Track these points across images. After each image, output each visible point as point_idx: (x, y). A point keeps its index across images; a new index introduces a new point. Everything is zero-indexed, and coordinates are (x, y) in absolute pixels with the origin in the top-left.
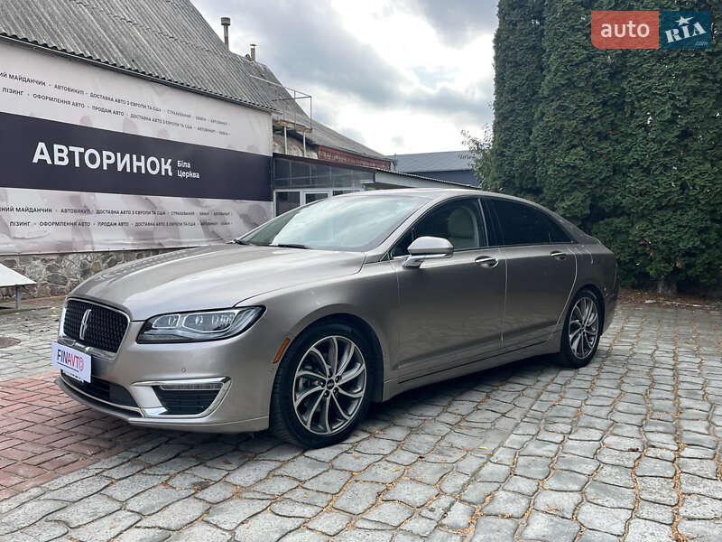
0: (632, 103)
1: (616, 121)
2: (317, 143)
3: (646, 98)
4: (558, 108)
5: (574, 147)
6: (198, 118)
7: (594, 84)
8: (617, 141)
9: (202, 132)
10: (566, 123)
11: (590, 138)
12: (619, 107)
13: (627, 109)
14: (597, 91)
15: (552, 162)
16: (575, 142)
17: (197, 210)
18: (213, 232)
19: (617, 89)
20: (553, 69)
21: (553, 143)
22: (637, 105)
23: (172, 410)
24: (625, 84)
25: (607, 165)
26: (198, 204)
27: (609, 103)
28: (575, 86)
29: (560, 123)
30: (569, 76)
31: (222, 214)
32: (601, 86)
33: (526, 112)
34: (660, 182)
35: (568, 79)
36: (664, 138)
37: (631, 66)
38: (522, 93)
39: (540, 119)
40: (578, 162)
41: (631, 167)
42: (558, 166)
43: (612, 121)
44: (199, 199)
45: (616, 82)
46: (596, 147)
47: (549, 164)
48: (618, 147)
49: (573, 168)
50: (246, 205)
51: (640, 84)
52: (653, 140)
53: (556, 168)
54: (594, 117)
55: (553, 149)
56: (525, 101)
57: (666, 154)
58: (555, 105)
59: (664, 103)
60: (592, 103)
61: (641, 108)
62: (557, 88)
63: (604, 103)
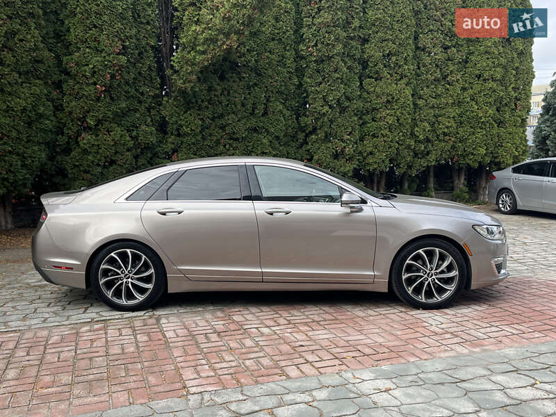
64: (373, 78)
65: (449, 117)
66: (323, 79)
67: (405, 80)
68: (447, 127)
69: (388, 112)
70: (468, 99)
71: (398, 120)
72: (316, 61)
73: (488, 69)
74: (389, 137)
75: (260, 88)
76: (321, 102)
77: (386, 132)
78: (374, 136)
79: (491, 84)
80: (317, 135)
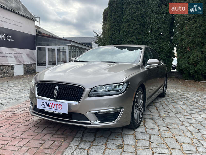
0: (147, 25)
1: (143, 30)
2: (42, 32)
3: (151, 24)
4: (128, 25)
5: (132, 36)
6: (13, 21)
7: (138, 19)
8: (143, 35)
9: (14, 25)
10: (130, 29)
11: (137, 34)
12: (144, 26)
13: (146, 27)
14: (138, 21)
15: (127, 40)
16: (133, 35)
17: (13, 52)
18: (18, 60)
19: (143, 21)
20: (127, 14)
21: (127, 35)
22: (149, 25)
23: (102, 121)
24: (145, 20)
25: (141, 42)
26: (13, 50)
27: (141, 24)
28: (132, 19)
29: (129, 29)
30: (131, 16)
31: (21, 54)
32: (139, 20)
33: (118, 26)
34: (154, 47)
35: (131, 17)
36: (155, 35)
37: (147, 15)
38: (117, 20)
39: (123, 28)
40: (134, 40)
41: (147, 42)
42: (129, 41)
43: (142, 29)
44: (14, 48)
45: (143, 19)
46: (138, 36)
47: (125, 41)
48: (143, 37)
49: (132, 42)
50: (28, 51)
51: (149, 20)
52: (153, 35)
53: (127, 42)
54: (138, 28)
55: (126, 37)
56: (118, 22)
57: (156, 39)
58: (127, 24)
59: (156, 25)
60: (137, 24)
61: (150, 26)
62: (128, 19)
63: (140, 24)
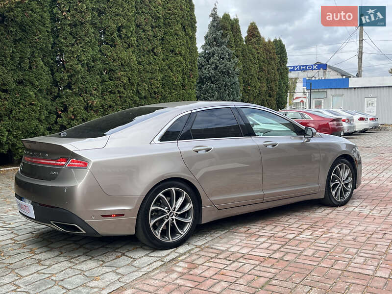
64: (109, 45)
65: (157, 80)
66: (76, 41)
67: (131, 49)
68: (157, 88)
69: (122, 73)
70: (167, 68)
71: (129, 80)
72: (69, 25)
73: (177, 46)
74: (124, 94)
75: (25, 43)
76: (76, 62)
77: (122, 89)
78: (111, 92)
79: (180, 58)
80: (72, 90)
